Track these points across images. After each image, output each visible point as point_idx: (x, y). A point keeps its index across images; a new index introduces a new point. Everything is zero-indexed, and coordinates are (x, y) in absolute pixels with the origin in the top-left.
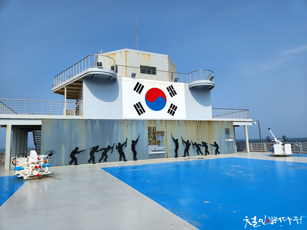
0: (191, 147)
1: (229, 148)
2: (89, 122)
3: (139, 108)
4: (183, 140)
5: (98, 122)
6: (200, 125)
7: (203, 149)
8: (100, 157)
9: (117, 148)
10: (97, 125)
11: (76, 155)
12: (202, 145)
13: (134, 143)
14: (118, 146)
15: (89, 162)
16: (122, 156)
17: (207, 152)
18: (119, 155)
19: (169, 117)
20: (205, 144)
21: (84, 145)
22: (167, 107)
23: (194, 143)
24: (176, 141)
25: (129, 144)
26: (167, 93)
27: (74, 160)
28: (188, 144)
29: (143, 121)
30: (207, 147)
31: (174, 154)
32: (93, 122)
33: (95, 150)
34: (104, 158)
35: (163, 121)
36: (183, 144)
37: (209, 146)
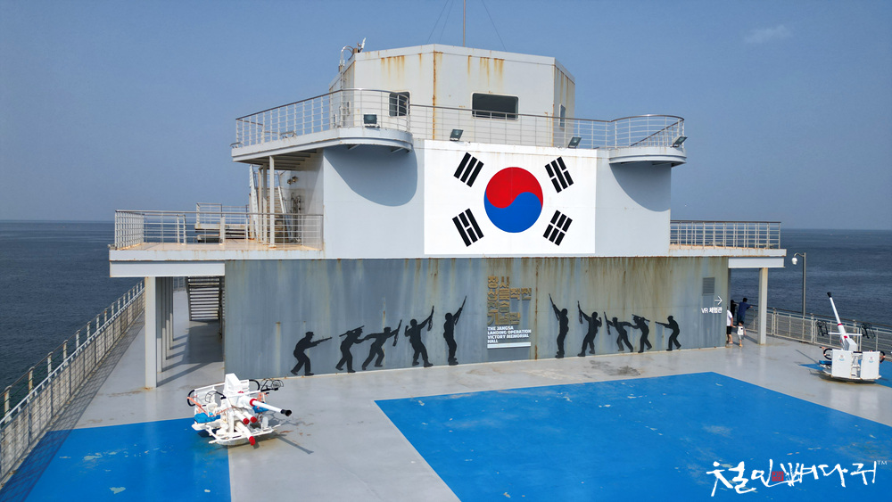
0: (602, 330)
1: (708, 331)
2: (338, 266)
3: (467, 227)
4: (581, 312)
5: (359, 265)
6: (633, 269)
7: (635, 336)
8: (366, 355)
9: (407, 333)
10: (359, 274)
11: (308, 352)
12: (633, 323)
13: (451, 320)
14: (410, 327)
15: (339, 367)
16: (421, 355)
17: (645, 344)
18: (412, 352)
19: (549, 249)
20: (641, 323)
21: (328, 325)
22: (544, 220)
23: (611, 320)
24: (562, 316)
26: (545, 182)
27: (303, 364)
28: (593, 323)
29: (475, 262)
30: (645, 331)
31: (555, 349)
32: (347, 265)
33: (353, 337)
34: (376, 358)
35: (530, 262)
36: (581, 322)
37: (652, 327)
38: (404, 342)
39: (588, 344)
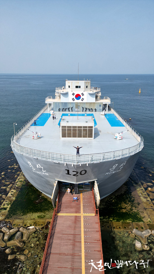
0: (87, 109)
1: (100, 110)
2: (62, 103)
3: (73, 100)
6: (91, 104)
7: (91, 110)
10: (64, 104)
13: (72, 108)
16: (69, 111)
17: (92, 111)
19: (82, 102)
20: (92, 109)
22: (81, 99)
24: (83, 108)
25: (71, 108)
26: (81, 95)
27: (59, 111)
28: (86, 109)
29: (74, 103)
30: (92, 110)
33: (63, 109)
34: (65, 111)
35: (80, 103)
37: (93, 109)
38: (68, 109)
39: (86, 111)
